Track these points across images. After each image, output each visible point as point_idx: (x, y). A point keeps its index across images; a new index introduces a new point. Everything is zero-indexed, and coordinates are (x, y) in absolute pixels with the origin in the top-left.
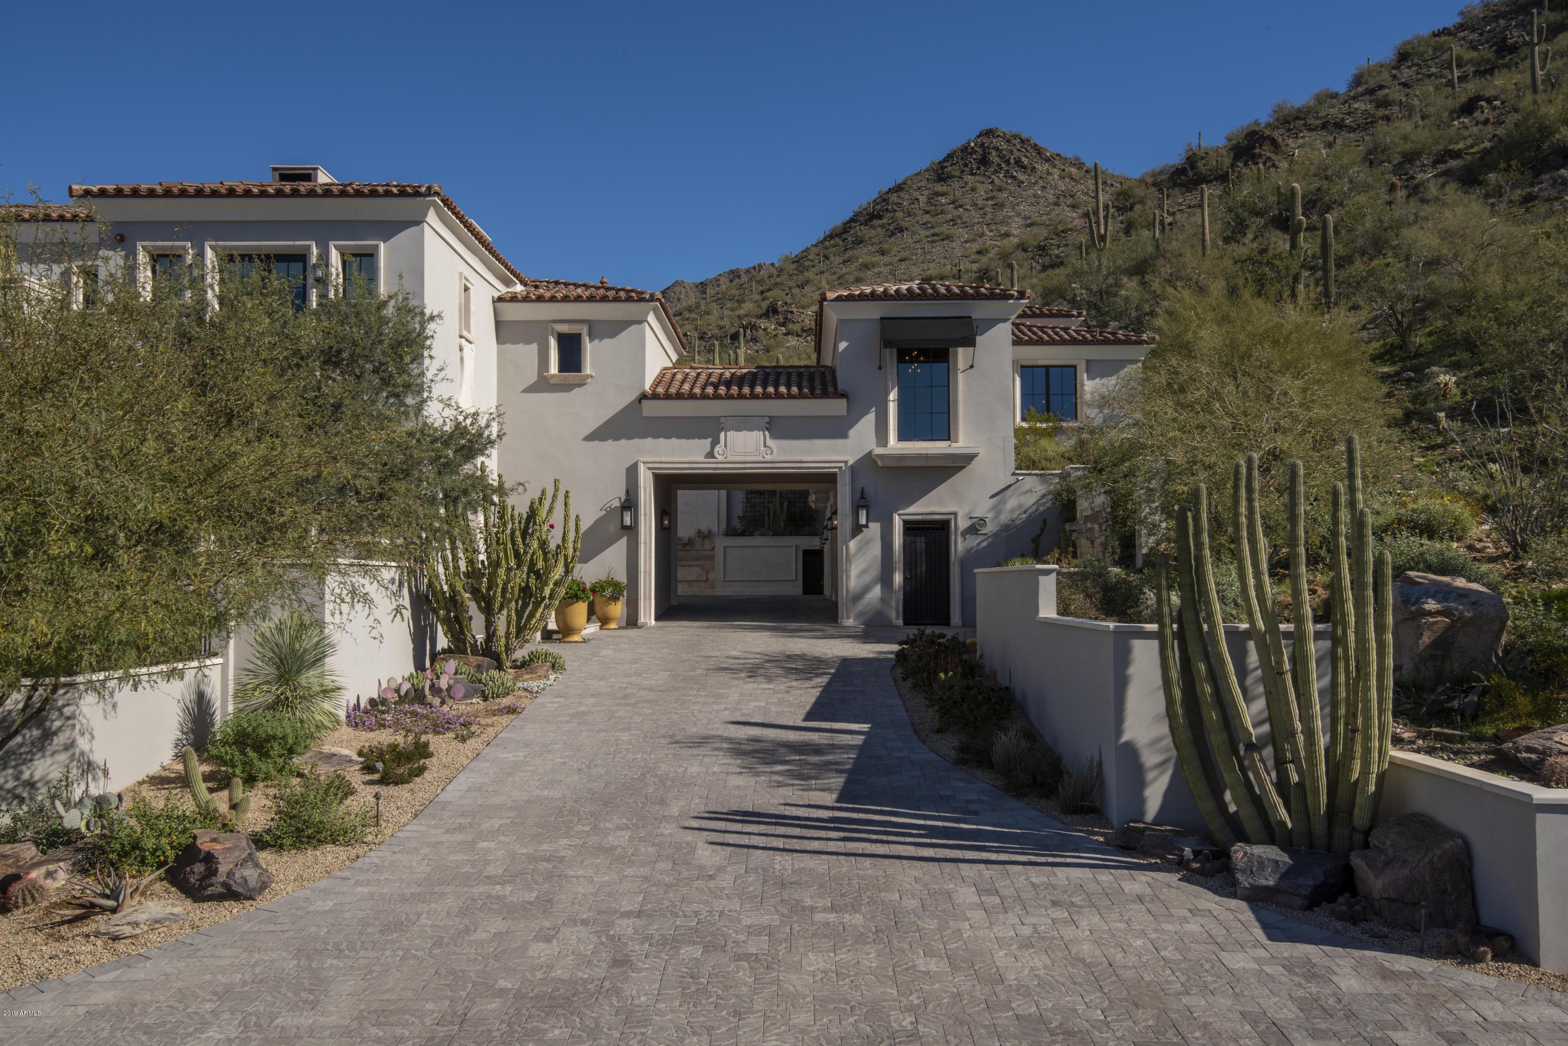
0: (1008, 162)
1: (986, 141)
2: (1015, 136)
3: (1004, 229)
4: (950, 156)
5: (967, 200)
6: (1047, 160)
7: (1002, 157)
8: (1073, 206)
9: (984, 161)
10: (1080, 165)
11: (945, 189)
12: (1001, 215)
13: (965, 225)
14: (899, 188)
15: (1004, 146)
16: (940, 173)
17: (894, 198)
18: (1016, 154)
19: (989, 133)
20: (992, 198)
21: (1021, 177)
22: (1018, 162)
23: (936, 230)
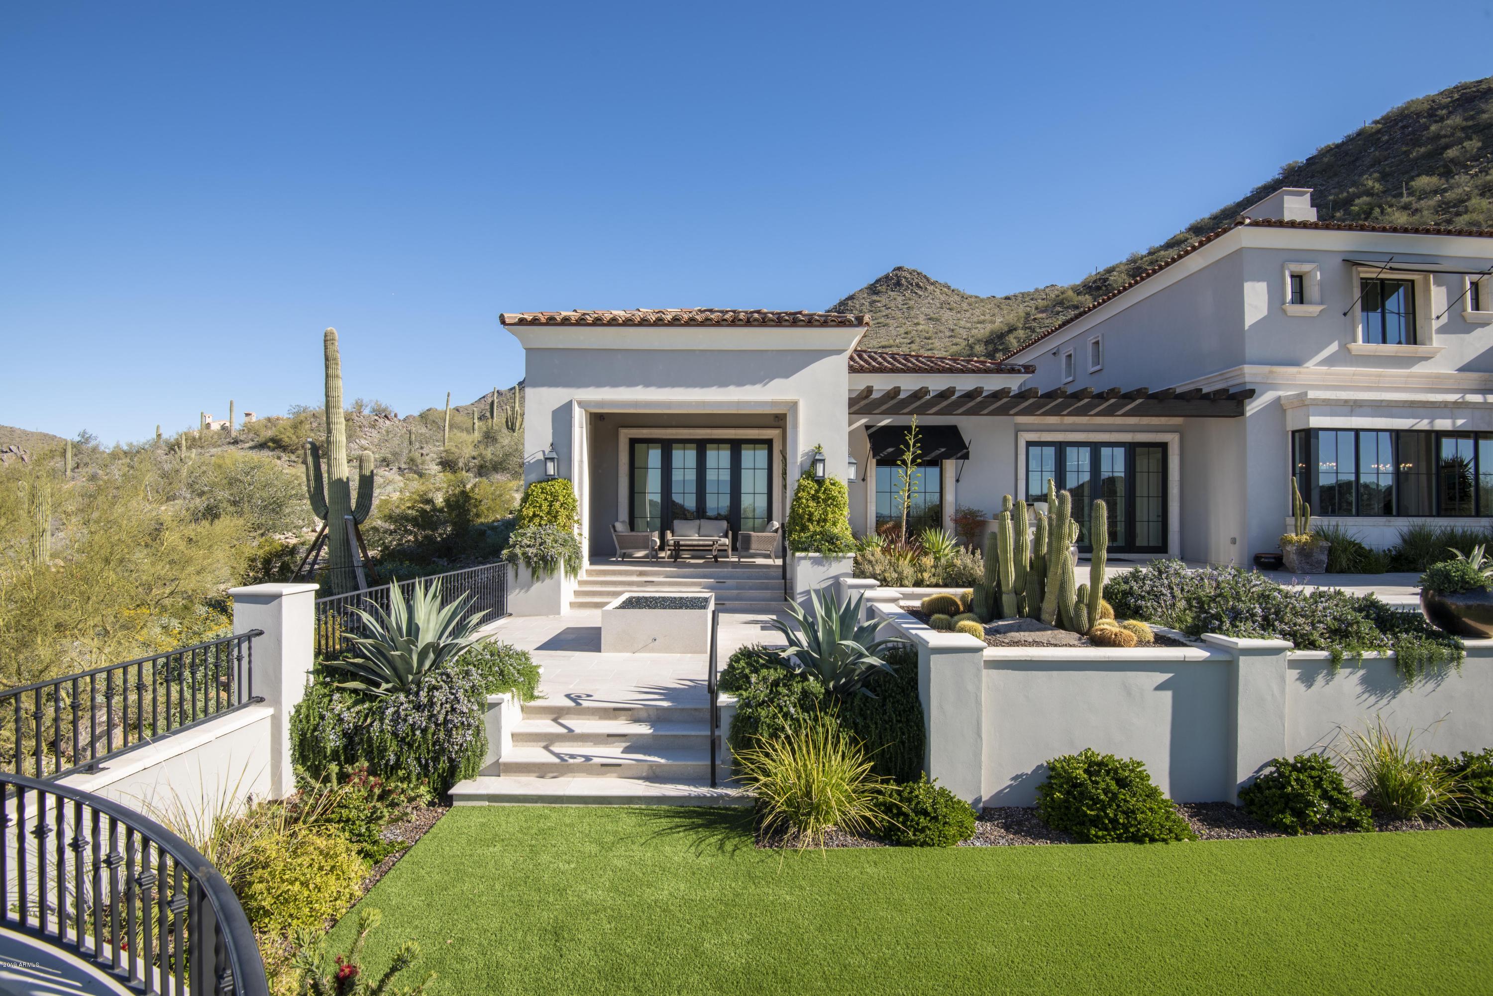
0: (912, 284)
1: (899, 273)
2: (914, 271)
3: (916, 321)
4: (878, 281)
5: (892, 305)
6: (932, 284)
7: (908, 282)
8: (951, 309)
9: (898, 284)
10: (949, 287)
11: (878, 299)
12: (913, 313)
13: (894, 318)
14: (851, 298)
15: (909, 276)
16: (873, 289)
17: (850, 302)
18: (916, 280)
19: (899, 269)
20: (906, 304)
21: (920, 293)
22: (917, 285)
23: (879, 321)
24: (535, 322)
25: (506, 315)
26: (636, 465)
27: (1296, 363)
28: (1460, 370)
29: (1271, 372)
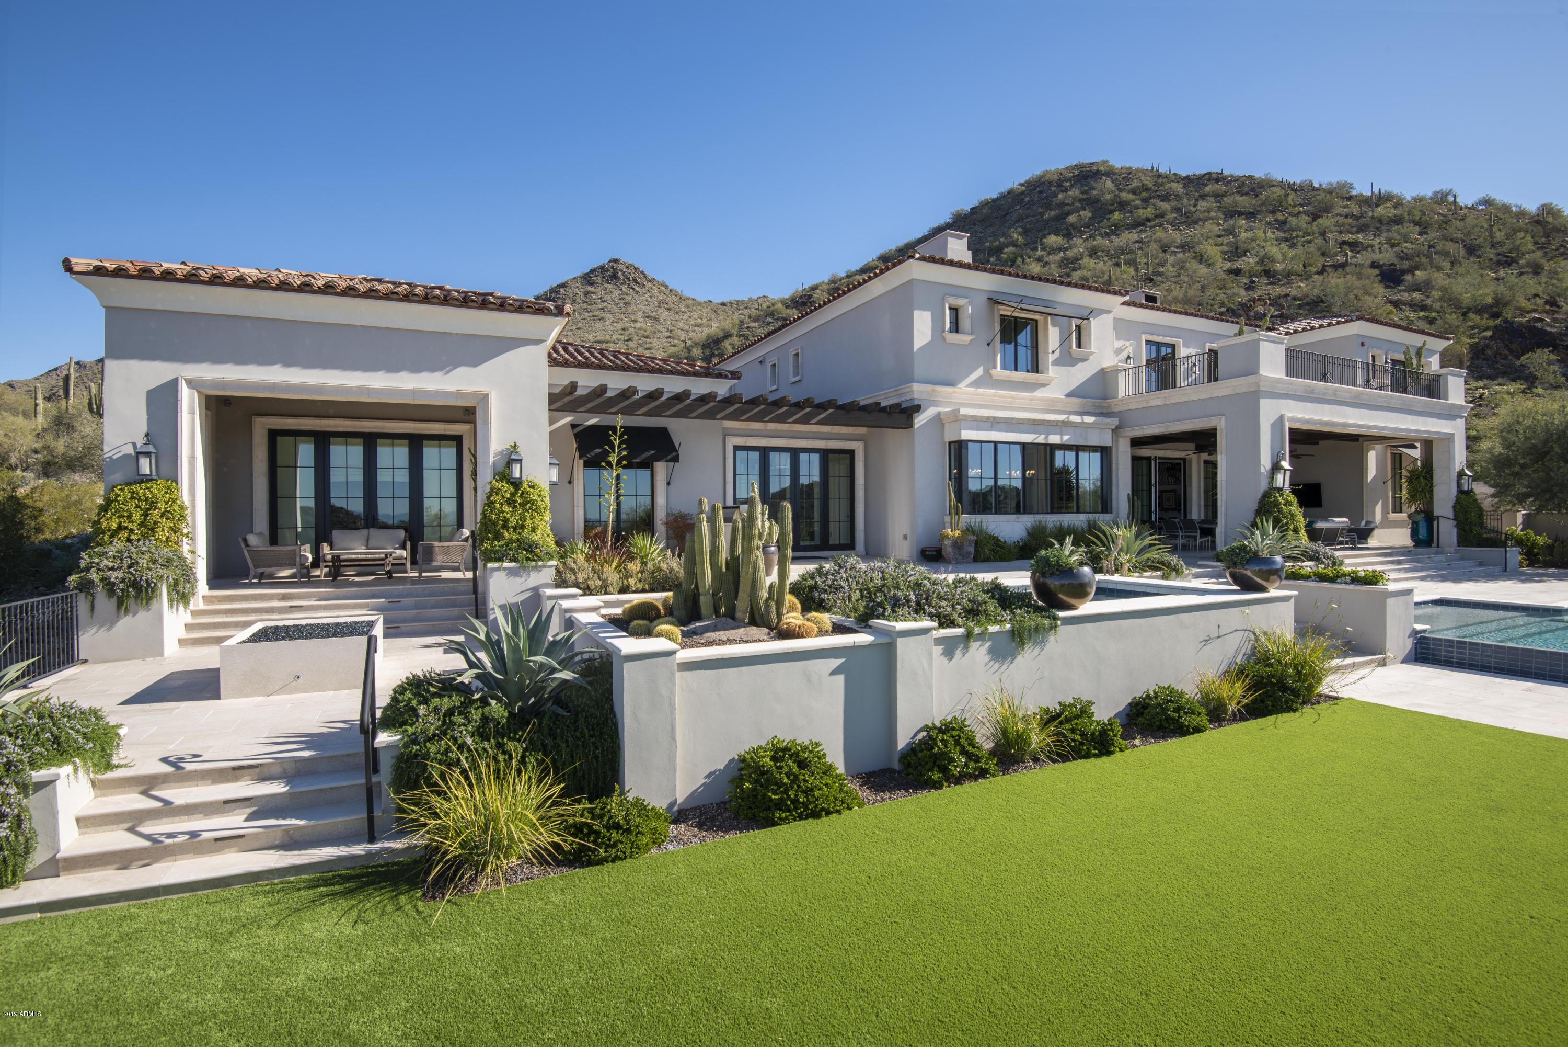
0: (629, 279)
1: (616, 266)
2: (631, 265)
3: (633, 318)
4: (592, 271)
5: (608, 298)
6: (650, 281)
7: (625, 276)
8: (669, 309)
9: (614, 276)
10: (667, 287)
11: (593, 290)
12: (630, 309)
13: (610, 312)
14: (563, 285)
15: (625, 270)
16: (587, 279)
17: (562, 290)
18: (633, 275)
19: (616, 261)
20: (623, 299)
21: (638, 289)
22: (635, 280)
23: (594, 313)
24: (120, 272)
25: (73, 260)
26: (279, 463)
27: (952, 384)
28: (1069, 395)
29: (933, 390)
